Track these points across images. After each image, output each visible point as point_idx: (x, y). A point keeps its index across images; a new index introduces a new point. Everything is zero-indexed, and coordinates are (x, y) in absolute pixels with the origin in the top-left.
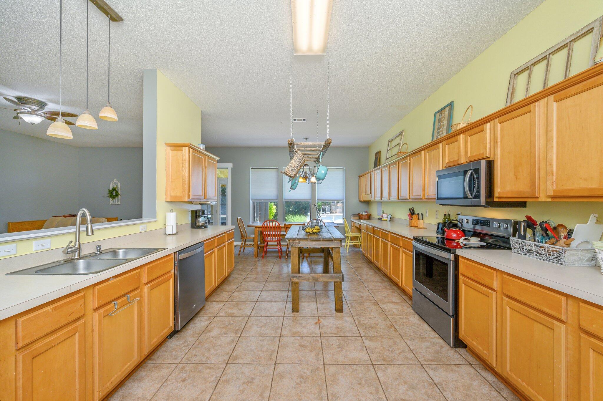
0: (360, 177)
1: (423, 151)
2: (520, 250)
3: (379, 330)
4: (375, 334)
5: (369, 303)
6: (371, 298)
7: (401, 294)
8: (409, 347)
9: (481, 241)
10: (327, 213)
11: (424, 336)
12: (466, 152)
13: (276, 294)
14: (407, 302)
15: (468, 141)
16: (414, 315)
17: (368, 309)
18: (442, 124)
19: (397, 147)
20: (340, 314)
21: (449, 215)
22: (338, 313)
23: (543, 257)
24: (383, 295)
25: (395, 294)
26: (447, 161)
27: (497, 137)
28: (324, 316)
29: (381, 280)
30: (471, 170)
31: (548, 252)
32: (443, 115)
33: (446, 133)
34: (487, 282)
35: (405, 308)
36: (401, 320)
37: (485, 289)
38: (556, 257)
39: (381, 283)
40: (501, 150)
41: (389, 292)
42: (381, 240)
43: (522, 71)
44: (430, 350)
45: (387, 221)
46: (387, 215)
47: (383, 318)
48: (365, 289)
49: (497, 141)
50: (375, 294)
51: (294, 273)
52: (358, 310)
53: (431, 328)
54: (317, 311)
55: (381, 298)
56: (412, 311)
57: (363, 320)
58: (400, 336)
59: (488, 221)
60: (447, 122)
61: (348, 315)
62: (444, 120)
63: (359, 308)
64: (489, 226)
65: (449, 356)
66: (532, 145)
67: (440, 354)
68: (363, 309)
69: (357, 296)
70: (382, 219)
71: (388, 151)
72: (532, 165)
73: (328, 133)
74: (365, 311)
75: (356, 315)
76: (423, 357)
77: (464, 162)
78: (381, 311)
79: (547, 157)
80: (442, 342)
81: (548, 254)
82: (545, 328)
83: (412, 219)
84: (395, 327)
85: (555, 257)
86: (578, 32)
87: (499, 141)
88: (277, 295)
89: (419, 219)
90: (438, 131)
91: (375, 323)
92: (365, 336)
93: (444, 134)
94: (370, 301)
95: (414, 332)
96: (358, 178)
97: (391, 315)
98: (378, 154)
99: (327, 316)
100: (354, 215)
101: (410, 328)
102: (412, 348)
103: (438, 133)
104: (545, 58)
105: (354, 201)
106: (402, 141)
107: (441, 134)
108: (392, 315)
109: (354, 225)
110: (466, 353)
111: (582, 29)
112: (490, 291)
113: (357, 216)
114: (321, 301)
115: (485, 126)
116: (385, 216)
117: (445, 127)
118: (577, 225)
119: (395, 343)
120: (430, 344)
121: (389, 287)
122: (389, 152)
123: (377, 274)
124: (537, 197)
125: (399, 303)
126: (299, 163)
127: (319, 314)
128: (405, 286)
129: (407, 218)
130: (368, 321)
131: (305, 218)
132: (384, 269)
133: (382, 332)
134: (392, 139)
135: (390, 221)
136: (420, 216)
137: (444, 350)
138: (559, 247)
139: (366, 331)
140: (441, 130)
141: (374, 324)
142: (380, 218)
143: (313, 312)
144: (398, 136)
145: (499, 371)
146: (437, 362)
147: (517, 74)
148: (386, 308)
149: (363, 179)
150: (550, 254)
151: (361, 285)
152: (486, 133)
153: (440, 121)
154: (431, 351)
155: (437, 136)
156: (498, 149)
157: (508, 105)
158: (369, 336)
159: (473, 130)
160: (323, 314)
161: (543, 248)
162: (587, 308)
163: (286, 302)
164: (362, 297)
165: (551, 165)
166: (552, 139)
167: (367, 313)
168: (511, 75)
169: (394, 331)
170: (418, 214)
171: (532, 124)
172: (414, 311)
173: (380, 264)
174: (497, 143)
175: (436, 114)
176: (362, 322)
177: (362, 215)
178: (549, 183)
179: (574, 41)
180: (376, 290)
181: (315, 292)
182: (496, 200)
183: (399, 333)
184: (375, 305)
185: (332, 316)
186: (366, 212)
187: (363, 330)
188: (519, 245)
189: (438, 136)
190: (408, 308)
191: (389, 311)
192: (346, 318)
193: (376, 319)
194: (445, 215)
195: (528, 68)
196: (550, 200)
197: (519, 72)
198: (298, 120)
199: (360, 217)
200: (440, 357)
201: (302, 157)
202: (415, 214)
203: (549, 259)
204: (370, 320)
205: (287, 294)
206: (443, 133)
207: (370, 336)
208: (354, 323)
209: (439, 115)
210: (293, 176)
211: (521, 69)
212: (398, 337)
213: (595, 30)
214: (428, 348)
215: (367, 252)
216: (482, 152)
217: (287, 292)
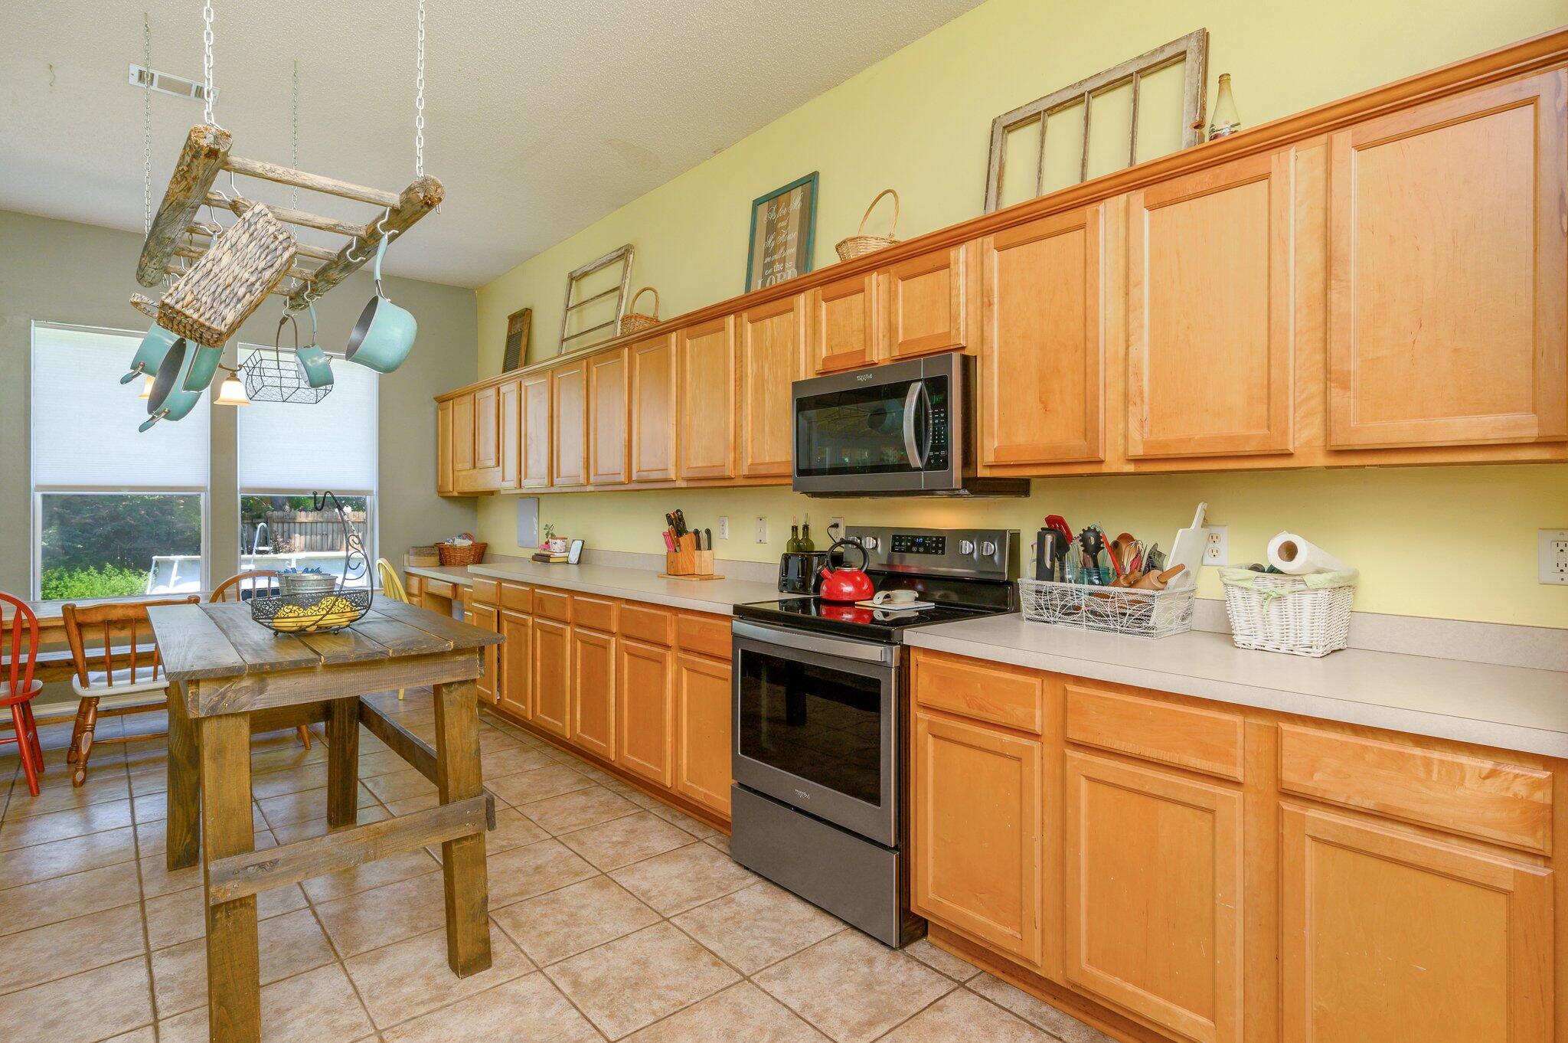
0: (441, 400)
1: (732, 316)
2: (1045, 611)
3: (663, 983)
4: (656, 1005)
5: (577, 886)
6: (577, 863)
7: (668, 818)
8: (785, 1006)
9: (922, 597)
10: (259, 552)
11: (807, 945)
12: (892, 329)
13: (66, 1003)
14: (700, 840)
15: (896, 295)
16: (744, 879)
17: (584, 912)
18: (781, 238)
19: (612, 300)
20: (481, 980)
21: (806, 528)
22: (470, 978)
23: (1105, 621)
24: (615, 839)
25: (652, 822)
26: (824, 355)
27: (992, 289)
28: (404, 1017)
29: (580, 781)
30: (920, 380)
31: (1121, 607)
32: (783, 211)
33: (797, 267)
34: (1016, 714)
35: (705, 863)
36: (716, 915)
37: (1007, 738)
38: (1140, 619)
39: (585, 793)
40: (1000, 328)
41: (627, 823)
42: (575, 635)
43: (1021, 120)
44: (845, 986)
45: (567, 563)
46: (564, 544)
47: (653, 928)
48: (536, 836)
49: (989, 301)
50: (581, 843)
51: (228, 854)
52: (548, 933)
53: (811, 908)
54: (359, 1010)
55: (611, 852)
56: (733, 869)
57: (587, 967)
58: (739, 977)
59: (937, 538)
60: (796, 233)
61: (517, 972)
62: (787, 226)
63: (545, 920)
64: (943, 553)
65: (903, 985)
66: (1088, 318)
67: (877, 988)
68: (565, 918)
69: (519, 870)
70: (549, 556)
71: (569, 313)
72: (1088, 373)
73: (420, 153)
74: (579, 926)
75: (551, 957)
76: (844, 1022)
77: (881, 358)
78: (634, 904)
79: (1127, 354)
80: (858, 942)
81: (1119, 613)
82: (1188, 811)
83: (678, 549)
84: (707, 949)
85: (1137, 619)
86: (1154, 53)
87: (996, 300)
88: (75, 1006)
89: (699, 547)
90: (768, 259)
91: (637, 962)
92: (625, 1034)
93: (789, 272)
94: (578, 879)
95: (774, 942)
96: (435, 403)
97: (673, 907)
98: (521, 322)
99: (423, 1010)
100: (421, 551)
101: (757, 932)
102: (796, 1006)
103: (769, 266)
104: (1080, 98)
105: (420, 493)
106: (628, 281)
107: (779, 272)
108: (678, 906)
109: (420, 588)
110: (933, 952)
111: (1162, 49)
112: (1025, 742)
113: (433, 555)
114: (364, 949)
115: (953, 253)
116: (557, 546)
117: (792, 251)
118: (1180, 531)
119: (738, 1013)
120: (836, 965)
121: (620, 802)
122: (573, 315)
123: (554, 762)
124: (1101, 462)
125: (680, 852)
126: (262, 265)
127: (376, 1020)
128: (689, 784)
129: (661, 548)
130: (605, 964)
131: (133, 578)
132: (591, 741)
133: (675, 989)
134: (587, 269)
135: (579, 562)
136: (703, 536)
137: (879, 967)
138: (1146, 592)
139: (619, 1010)
140: (776, 257)
141: (636, 967)
142: (537, 555)
143: (344, 1021)
144: (610, 262)
145: (1055, 976)
146: (886, 1020)
147: (1009, 128)
148: (645, 886)
149: (462, 411)
150: (1124, 611)
151: (514, 820)
152: (958, 274)
153: (772, 228)
154: (849, 988)
155: (765, 278)
156: (993, 324)
157: (992, 210)
158: (638, 1028)
159: (917, 261)
160: (397, 1012)
161: (1108, 597)
162: (1298, 733)
163: (156, 1025)
164: (538, 869)
165: (1138, 374)
166: (1142, 307)
167: (586, 932)
168: (993, 126)
169: (715, 964)
170: (697, 532)
171: (1088, 262)
172: (736, 866)
173: (571, 724)
174: (990, 305)
175: (757, 203)
176: (588, 977)
177: (454, 548)
178: (1133, 424)
179: (1143, 72)
180: (578, 825)
181: (315, 914)
182: (982, 473)
183: (731, 967)
184: (601, 887)
185: (445, 1003)
186: (468, 536)
187: (607, 1012)
188: (1042, 597)
189: (769, 275)
190: (714, 859)
191: (662, 894)
192: (513, 988)
193: (629, 944)
194: (795, 529)
195: (1036, 117)
196: (1130, 468)
197: (1014, 123)
198: (165, 83)
199: (443, 556)
200: (883, 997)
201: (281, 237)
202: (687, 532)
203: (1122, 626)
204: (610, 955)
205: (140, 976)
206: (784, 267)
207: (641, 1026)
208: (557, 994)
209: (770, 211)
210: (223, 329)
211: (1019, 116)
212: (737, 983)
213: (1189, 57)
214: (839, 983)
215: (500, 686)
216: (941, 328)
217: (143, 962)
